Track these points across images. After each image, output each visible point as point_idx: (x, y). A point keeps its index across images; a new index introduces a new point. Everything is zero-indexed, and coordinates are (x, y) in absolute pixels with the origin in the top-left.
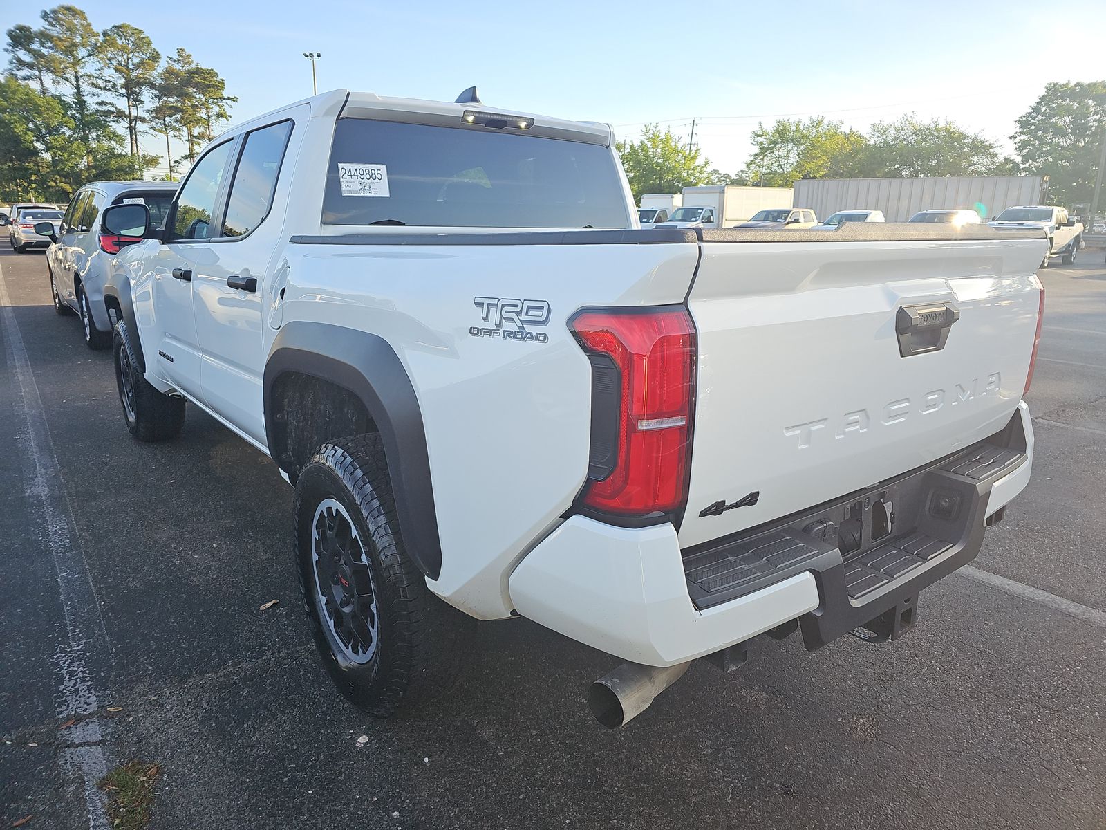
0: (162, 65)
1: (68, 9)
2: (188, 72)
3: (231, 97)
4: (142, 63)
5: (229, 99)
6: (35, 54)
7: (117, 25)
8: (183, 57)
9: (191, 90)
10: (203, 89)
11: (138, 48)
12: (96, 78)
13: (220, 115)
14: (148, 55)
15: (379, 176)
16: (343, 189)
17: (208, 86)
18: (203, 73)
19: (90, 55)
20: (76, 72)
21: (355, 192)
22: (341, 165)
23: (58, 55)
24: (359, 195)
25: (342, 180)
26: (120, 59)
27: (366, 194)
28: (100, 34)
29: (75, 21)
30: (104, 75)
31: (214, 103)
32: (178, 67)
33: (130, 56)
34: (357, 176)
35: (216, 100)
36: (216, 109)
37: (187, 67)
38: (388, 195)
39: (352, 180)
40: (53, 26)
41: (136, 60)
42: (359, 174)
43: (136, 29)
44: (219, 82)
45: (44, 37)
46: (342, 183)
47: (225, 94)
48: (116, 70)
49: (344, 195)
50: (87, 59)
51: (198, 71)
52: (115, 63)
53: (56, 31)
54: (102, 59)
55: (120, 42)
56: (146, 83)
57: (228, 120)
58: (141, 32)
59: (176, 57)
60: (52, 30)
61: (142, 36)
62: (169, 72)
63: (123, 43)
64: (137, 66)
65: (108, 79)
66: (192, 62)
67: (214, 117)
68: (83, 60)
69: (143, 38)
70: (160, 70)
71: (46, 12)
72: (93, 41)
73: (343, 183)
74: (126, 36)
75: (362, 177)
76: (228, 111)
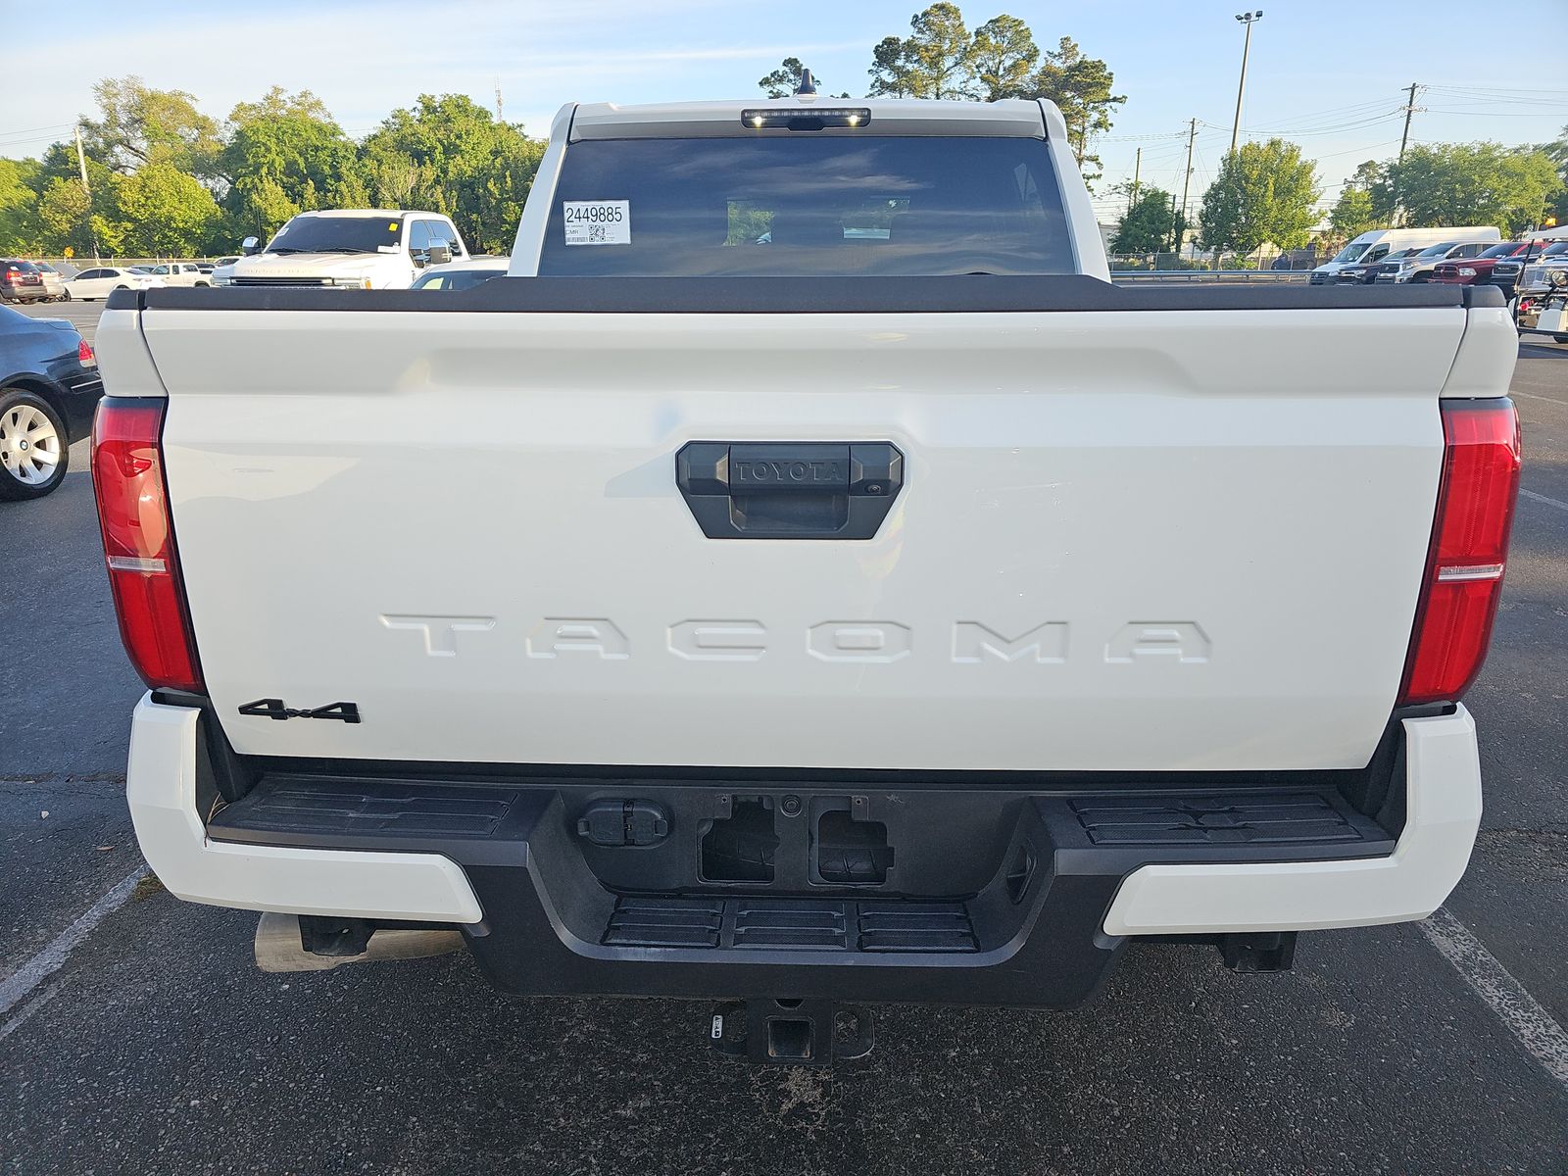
0: (1040, 62)
1: (941, 7)
2: (1070, 69)
3: (1118, 97)
4: (1014, 66)
5: (1115, 100)
6: (899, 72)
7: (993, 18)
8: (1067, 47)
9: (1069, 95)
10: (1082, 90)
11: (1013, 44)
12: (960, 93)
13: (1098, 125)
14: (1024, 53)
15: (618, 217)
16: (567, 236)
17: (1090, 85)
18: (1086, 67)
19: (956, 64)
20: (938, 89)
21: (582, 239)
22: (567, 205)
23: (924, 70)
24: (588, 243)
25: (566, 224)
26: (991, 63)
27: (597, 242)
28: (973, 34)
29: (947, 23)
30: (968, 88)
31: (1094, 108)
32: (1058, 64)
33: (1003, 58)
34: (588, 218)
35: (1096, 105)
36: (1095, 116)
37: (1070, 63)
38: (629, 242)
39: (580, 224)
40: (923, 33)
41: (1008, 63)
42: (590, 215)
43: (1014, 21)
44: (1106, 78)
45: (911, 48)
46: (567, 229)
47: (1113, 92)
48: (983, 79)
49: (568, 243)
50: (953, 70)
51: (1082, 67)
52: (983, 70)
53: (924, 39)
54: (969, 67)
55: (993, 41)
56: (1015, 91)
57: (1107, 131)
58: (1021, 23)
59: (1057, 50)
60: (921, 39)
61: (1022, 28)
62: (1047, 72)
63: (997, 42)
64: (1008, 70)
65: (971, 92)
66: (1077, 54)
67: (1090, 129)
68: (949, 72)
69: (1022, 31)
70: (1035, 72)
71: (916, 16)
72: (963, 45)
73: (568, 227)
74: (1001, 32)
75: (594, 218)
76: (1111, 117)
